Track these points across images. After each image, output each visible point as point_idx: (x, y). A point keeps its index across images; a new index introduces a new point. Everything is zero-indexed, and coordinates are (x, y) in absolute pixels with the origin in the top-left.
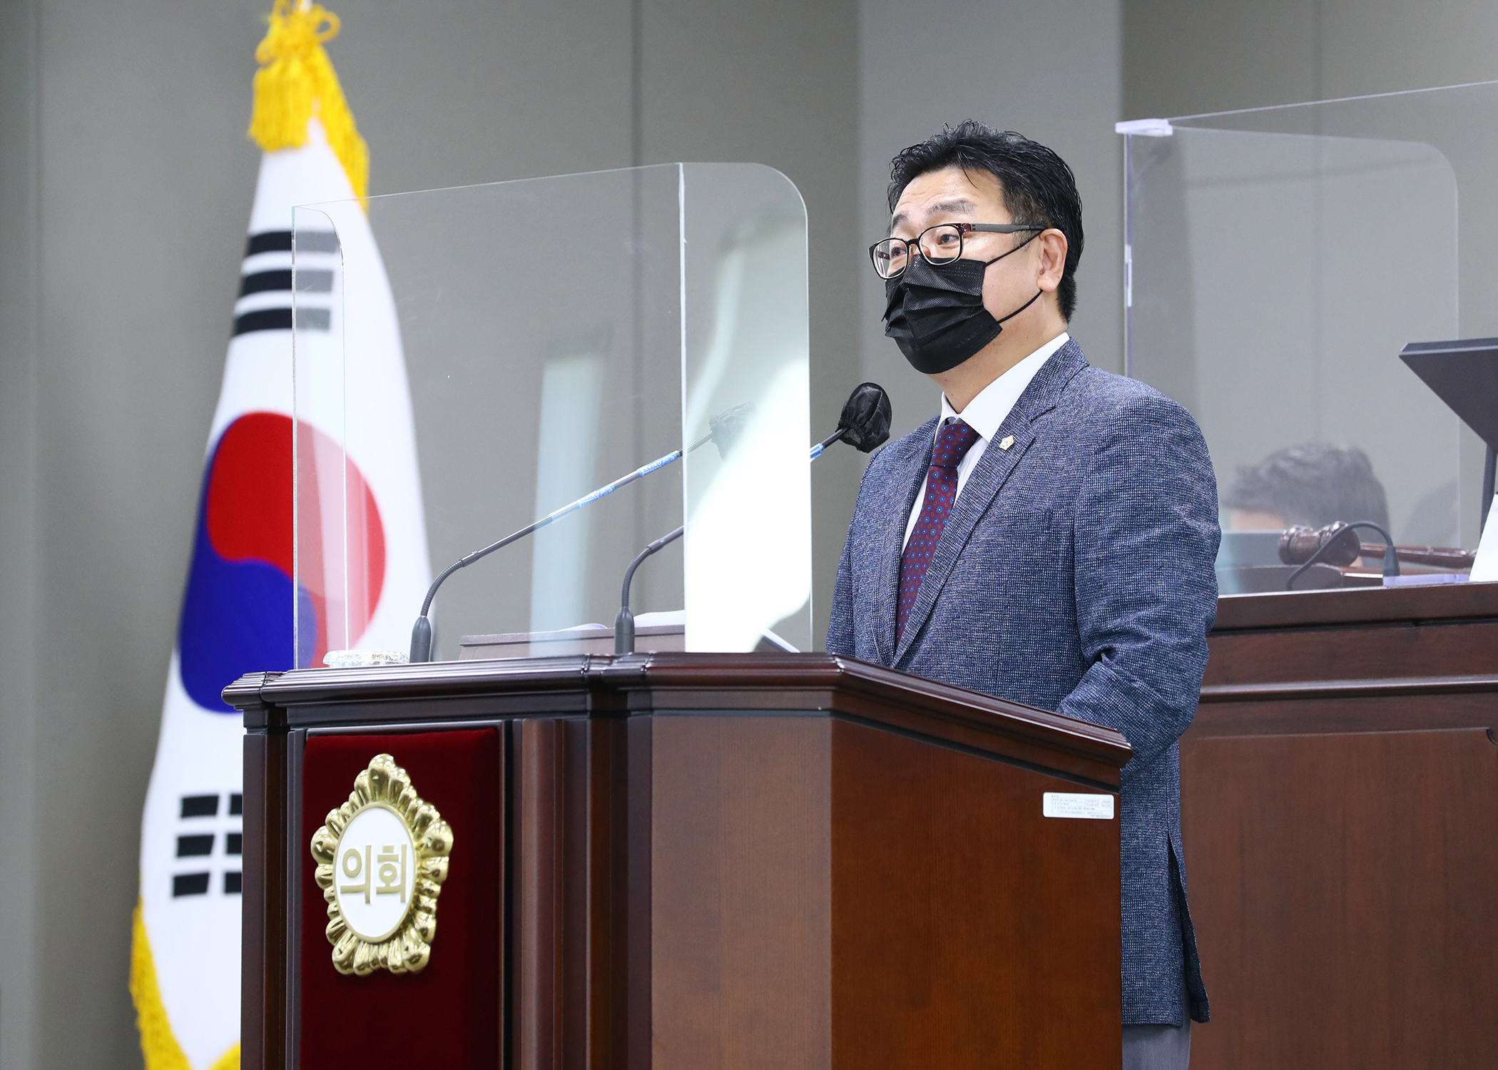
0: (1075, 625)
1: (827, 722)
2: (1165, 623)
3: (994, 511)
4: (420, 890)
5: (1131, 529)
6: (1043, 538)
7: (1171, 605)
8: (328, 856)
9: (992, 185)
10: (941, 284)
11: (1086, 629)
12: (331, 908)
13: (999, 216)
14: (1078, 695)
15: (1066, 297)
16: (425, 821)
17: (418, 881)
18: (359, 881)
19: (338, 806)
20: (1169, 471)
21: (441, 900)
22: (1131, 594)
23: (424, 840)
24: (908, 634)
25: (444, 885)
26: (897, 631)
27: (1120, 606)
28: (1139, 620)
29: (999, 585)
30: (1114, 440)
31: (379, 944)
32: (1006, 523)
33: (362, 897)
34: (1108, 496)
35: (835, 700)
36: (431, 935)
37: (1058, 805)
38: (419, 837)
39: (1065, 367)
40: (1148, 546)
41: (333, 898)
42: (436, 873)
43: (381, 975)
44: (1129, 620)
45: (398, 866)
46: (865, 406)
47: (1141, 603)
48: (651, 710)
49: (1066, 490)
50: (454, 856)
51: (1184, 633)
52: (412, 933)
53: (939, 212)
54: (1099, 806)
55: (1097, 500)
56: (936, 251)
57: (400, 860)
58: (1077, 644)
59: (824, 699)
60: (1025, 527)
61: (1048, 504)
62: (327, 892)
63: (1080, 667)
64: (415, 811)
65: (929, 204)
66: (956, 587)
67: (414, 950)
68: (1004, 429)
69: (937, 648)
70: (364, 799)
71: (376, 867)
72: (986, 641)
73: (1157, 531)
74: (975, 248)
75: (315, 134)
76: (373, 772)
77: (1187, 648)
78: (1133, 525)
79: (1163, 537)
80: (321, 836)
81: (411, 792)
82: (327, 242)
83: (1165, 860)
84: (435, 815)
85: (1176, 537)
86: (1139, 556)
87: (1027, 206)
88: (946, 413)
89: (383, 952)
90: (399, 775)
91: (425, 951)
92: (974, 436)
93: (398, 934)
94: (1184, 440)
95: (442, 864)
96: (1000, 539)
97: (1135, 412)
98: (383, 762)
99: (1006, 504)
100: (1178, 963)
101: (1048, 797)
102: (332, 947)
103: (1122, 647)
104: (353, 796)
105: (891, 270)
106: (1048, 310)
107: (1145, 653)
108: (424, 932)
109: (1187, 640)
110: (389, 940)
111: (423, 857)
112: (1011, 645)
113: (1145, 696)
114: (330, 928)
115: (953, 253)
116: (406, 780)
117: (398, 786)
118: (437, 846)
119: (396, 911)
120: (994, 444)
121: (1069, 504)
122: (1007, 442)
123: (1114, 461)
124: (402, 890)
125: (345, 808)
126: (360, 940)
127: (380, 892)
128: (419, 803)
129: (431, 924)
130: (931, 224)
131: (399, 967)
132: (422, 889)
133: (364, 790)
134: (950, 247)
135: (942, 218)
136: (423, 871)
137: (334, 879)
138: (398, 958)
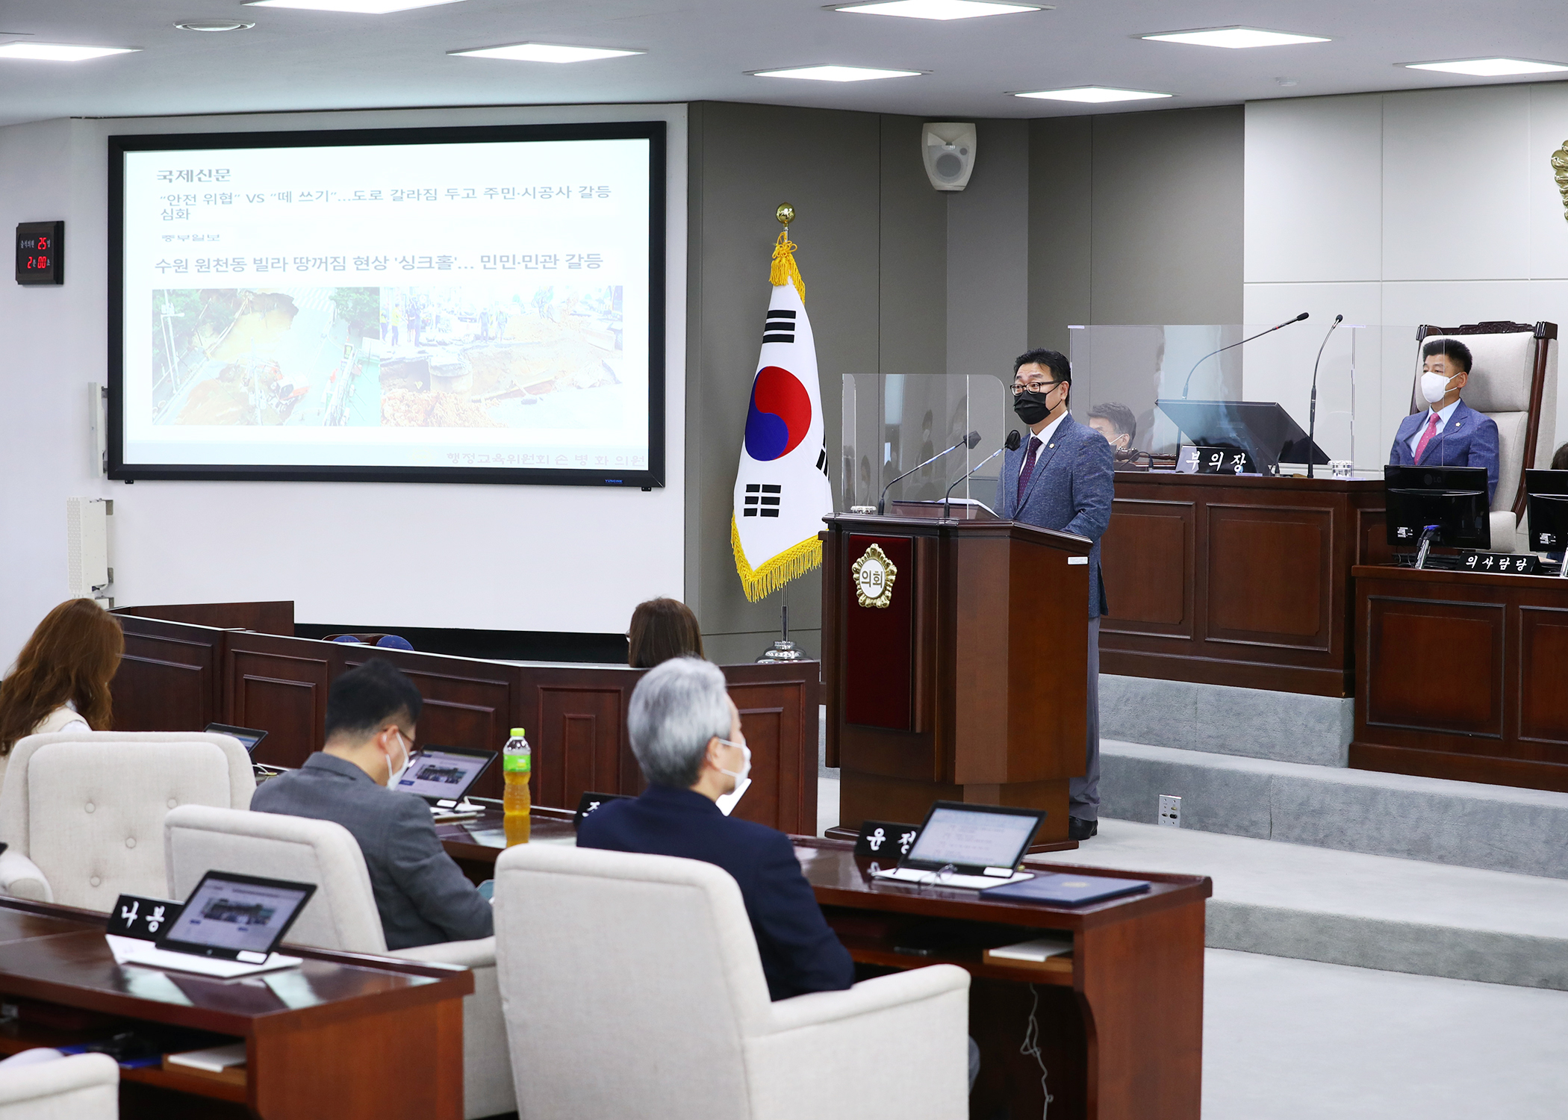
0: (1072, 501)
1: (1009, 540)
2: (1099, 502)
3: (1048, 466)
4: (886, 585)
5: (1089, 473)
6: (1063, 475)
7: (1101, 497)
8: (857, 571)
9: (1048, 369)
10: (1033, 399)
11: (1075, 503)
12: (858, 587)
13: (1050, 380)
14: (1074, 522)
15: (1067, 401)
16: (888, 565)
17: (886, 582)
18: (868, 580)
19: (861, 557)
20: (1100, 456)
21: (893, 588)
23: (888, 570)
24: (1022, 502)
25: (894, 584)
26: (1018, 501)
27: (1086, 497)
28: (1092, 501)
30: (1085, 447)
31: (873, 599)
33: (868, 585)
34: (1082, 464)
35: (1011, 533)
36: (890, 598)
37: (1072, 561)
38: (886, 569)
39: (1068, 422)
41: (859, 584)
42: (892, 580)
43: (874, 608)
44: (1089, 501)
45: (880, 577)
46: (1013, 437)
47: (1092, 496)
48: (958, 537)
49: (1070, 461)
50: (897, 575)
51: (1105, 505)
52: (883, 598)
53: (1032, 377)
54: (1083, 560)
55: (1080, 465)
56: (1031, 389)
57: (880, 575)
58: (1073, 506)
59: (1008, 533)
61: (1065, 465)
62: (857, 582)
63: (1074, 514)
64: (885, 561)
65: (1029, 374)
66: (1037, 489)
67: (885, 602)
68: (1050, 442)
69: (1031, 506)
70: (869, 556)
71: (873, 577)
72: (1046, 505)
73: (1097, 474)
74: (1044, 389)
75: (790, 280)
76: (872, 549)
77: (1106, 509)
78: (1090, 473)
79: (1099, 476)
80: (855, 565)
81: (884, 556)
82: (792, 314)
83: (1097, 569)
84: (892, 563)
85: (1103, 476)
86: (1092, 482)
87: (1058, 375)
88: (1032, 435)
89: (875, 601)
90: (880, 550)
91: (888, 602)
92: (1041, 443)
93: (880, 597)
94: (1104, 446)
95: (893, 578)
96: (1049, 476)
97: (1091, 438)
98: (875, 546)
99: (1052, 464)
100: (1099, 598)
101: (1069, 558)
102: (858, 599)
103: (1087, 509)
104: (865, 555)
105: (1017, 392)
106: (1063, 404)
107: (1094, 511)
108: (888, 597)
109: (1106, 507)
110: (877, 598)
111: (888, 575)
112: (1053, 506)
113: (1094, 524)
114: (858, 593)
115: (1038, 390)
116: (882, 552)
117: (880, 554)
118: (892, 572)
119: (878, 590)
120: (1048, 446)
121: (1071, 465)
122: (1052, 446)
123: (1084, 453)
124: (881, 584)
125: (863, 558)
126: (867, 597)
127: (874, 584)
128: (886, 559)
129: (890, 595)
130: (1030, 380)
131: (880, 606)
132: (888, 585)
133: (869, 554)
134: (1035, 388)
135: (1033, 379)
136: (888, 579)
137: (859, 579)
138: (879, 604)
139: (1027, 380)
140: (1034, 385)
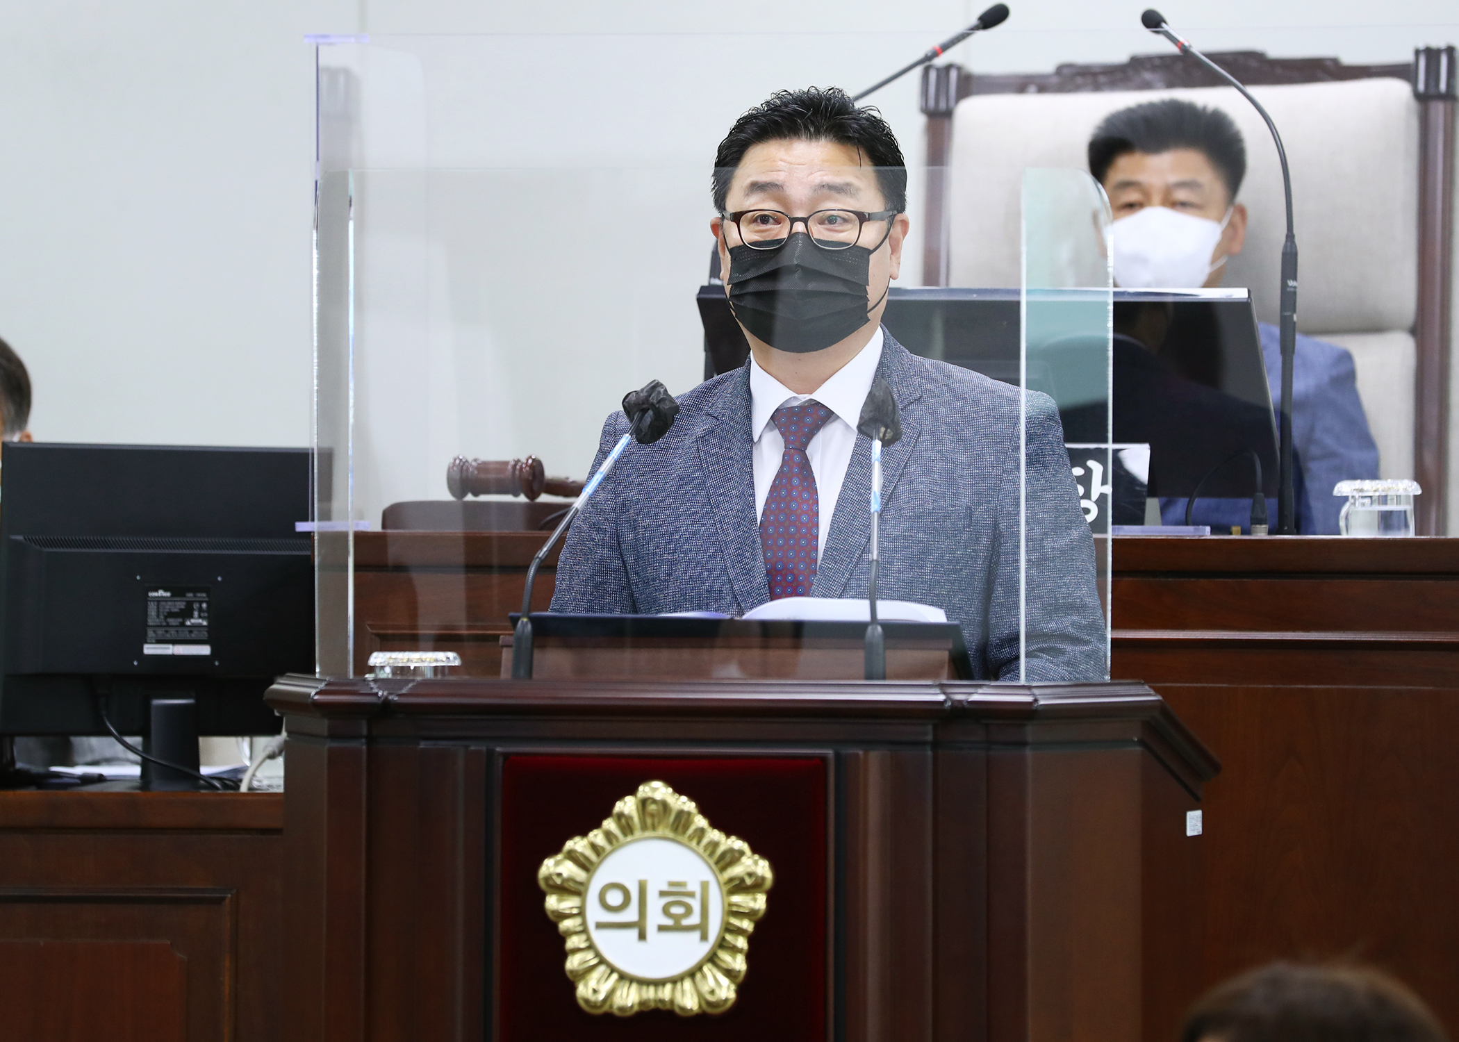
4: (728, 928)
6: (964, 536)
8: (570, 886)
9: (868, 164)
12: (576, 944)
13: (877, 202)
16: (732, 854)
17: (726, 918)
19: (584, 833)
22: (1064, 598)
23: (733, 873)
25: (758, 925)
29: (922, 583)
32: (928, 519)
33: (634, 933)
35: (1142, 730)
36: (740, 977)
38: (720, 872)
40: (1072, 549)
41: (574, 933)
42: (750, 911)
45: (695, 904)
48: (1024, 744)
49: (982, 487)
52: (711, 976)
53: (825, 191)
56: (820, 231)
57: (698, 895)
60: (947, 524)
62: (567, 925)
65: (811, 181)
70: (626, 826)
71: (655, 902)
76: (644, 803)
80: (556, 866)
81: (700, 821)
84: (743, 848)
89: (663, 992)
90: (685, 804)
91: (729, 993)
92: (830, 415)
93: (692, 974)
95: (759, 902)
96: (921, 535)
98: (658, 790)
102: (576, 985)
104: (609, 824)
108: (731, 974)
110: (676, 980)
111: (731, 895)
114: (575, 964)
116: (690, 806)
117: (681, 817)
118: (754, 883)
119: (691, 949)
121: (988, 502)
124: (702, 929)
125: (597, 836)
126: (623, 977)
127: (662, 928)
128: (715, 835)
129: (739, 964)
130: (815, 201)
131: (691, 1010)
132: (732, 928)
133: (629, 818)
134: (836, 231)
135: (828, 198)
136: (735, 909)
137: (581, 913)
138: (688, 1000)
139: (804, 199)
140: (831, 220)
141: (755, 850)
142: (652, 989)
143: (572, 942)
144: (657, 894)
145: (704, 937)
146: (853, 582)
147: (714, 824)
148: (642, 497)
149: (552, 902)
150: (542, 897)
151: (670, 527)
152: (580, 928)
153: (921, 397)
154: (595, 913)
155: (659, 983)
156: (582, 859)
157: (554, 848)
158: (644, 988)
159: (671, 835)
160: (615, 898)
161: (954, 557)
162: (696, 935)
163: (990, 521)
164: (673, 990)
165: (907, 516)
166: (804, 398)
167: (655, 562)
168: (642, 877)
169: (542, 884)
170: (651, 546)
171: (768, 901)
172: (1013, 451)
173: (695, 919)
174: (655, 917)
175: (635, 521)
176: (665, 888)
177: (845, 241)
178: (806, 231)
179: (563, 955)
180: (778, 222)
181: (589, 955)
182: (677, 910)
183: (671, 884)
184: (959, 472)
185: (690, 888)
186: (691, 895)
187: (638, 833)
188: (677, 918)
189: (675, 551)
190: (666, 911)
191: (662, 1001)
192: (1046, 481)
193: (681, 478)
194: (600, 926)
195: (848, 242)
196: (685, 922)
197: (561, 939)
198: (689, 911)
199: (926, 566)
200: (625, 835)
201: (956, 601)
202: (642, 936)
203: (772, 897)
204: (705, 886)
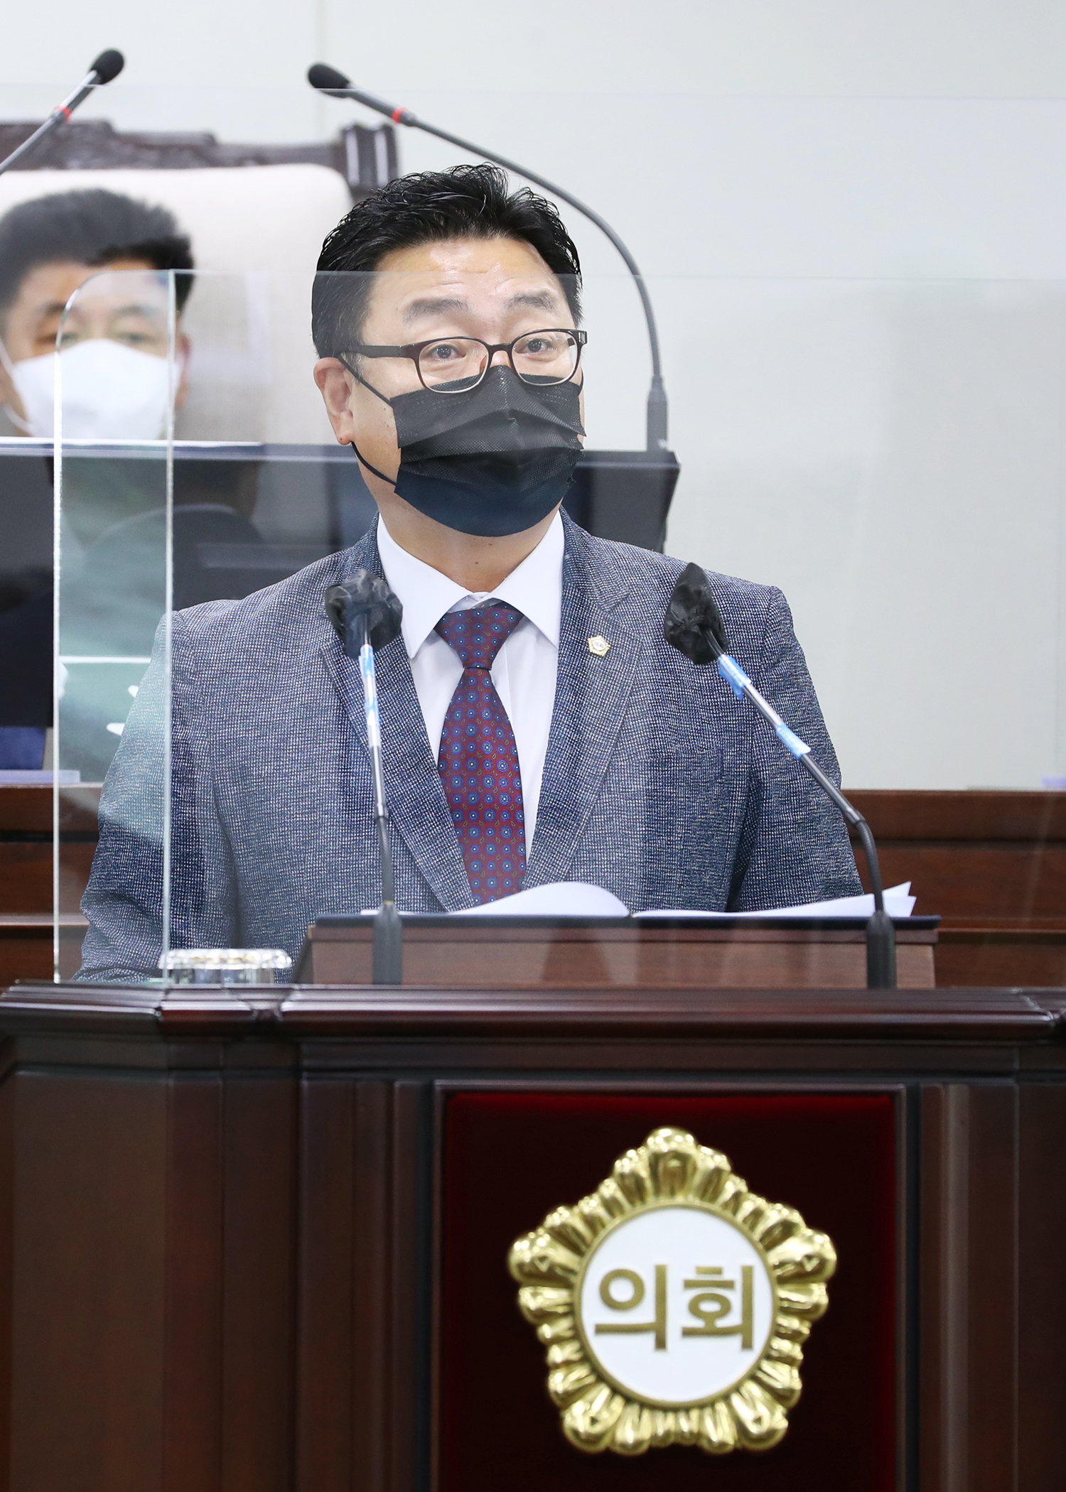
17: (775, 1318)
33: (649, 1340)
45: (729, 1296)
57: (738, 1286)
64: (757, 1214)
71: (677, 1297)
84: (799, 1223)
89: (689, 1420)
93: (728, 1395)
98: (674, 1142)
110: (706, 1404)
111: (782, 1281)
119: (728, 1362)
122: (598, 645)
126: (631, 1401)
129: (791, 1381)
130: (510, 322)
131: (723, 1444)
132: (783, 1331)
133: (638, 1181)
134: (541, 360)
135: (526, 315)
136: (786, 1304)
137: (572, 1311)
138: (720, 1432)
139: (497, 319)
140: (534, 346)
141: (811, 1223)
142: (671, 1417)
143: (556, 1354)
144: (680, 1285)
145: (747, 1345)
146: (584, 854)
147: (754, 1188)
148: (251, 735)
149: (530, 1299)
150: (514, 1288)
151: (301, 777)
152: (569, 1334)
153: (627, 595)
154: (593, 1313)
155: (685, 1408)
156: (574, 1238)
157: (532, 1222)
158: (660, 1415)
159: (697, 1202)
160: (622, 1291)
161: (706, 818)
162: (736, 1341)
163: (744, 769)
164: (701, 1419)
165: (647, 763)
166: (482, 597)
167: (283, 824)
168: (661, 1261)
169: (515, 1272)
170: (274, 804)
171: (829, 1291)
172: (766, 671)
173: (734, 1319)
174: (678, 1317)
175: (243, 767)
176: (692, 1276)
177: (557, 376)
178: (508, 363)
179: (544, 1370)
180: (461, 353)
181: (581, 1372)
182: (709, 1307)
183: (700, 1271)
184: (699, 701)
185: (726, 1276)
186: (729, 1285)
187: (651, 1200)
188: (710, 1317)
189: (313, 810)
190: (694, 1309)
191: (681, 1434)
192: (804, 711)
193: (306, 707)
194: (601, 1330)
195: (558, 375)
196: (721, 1323)
197: (542, 1348)
198: (726, 1307)
199: (676, 832)
200: (632, 1202)
201: (706, 879)
202: (661, 1344)
203: (833, 1288)
204: (747, 1273)
